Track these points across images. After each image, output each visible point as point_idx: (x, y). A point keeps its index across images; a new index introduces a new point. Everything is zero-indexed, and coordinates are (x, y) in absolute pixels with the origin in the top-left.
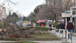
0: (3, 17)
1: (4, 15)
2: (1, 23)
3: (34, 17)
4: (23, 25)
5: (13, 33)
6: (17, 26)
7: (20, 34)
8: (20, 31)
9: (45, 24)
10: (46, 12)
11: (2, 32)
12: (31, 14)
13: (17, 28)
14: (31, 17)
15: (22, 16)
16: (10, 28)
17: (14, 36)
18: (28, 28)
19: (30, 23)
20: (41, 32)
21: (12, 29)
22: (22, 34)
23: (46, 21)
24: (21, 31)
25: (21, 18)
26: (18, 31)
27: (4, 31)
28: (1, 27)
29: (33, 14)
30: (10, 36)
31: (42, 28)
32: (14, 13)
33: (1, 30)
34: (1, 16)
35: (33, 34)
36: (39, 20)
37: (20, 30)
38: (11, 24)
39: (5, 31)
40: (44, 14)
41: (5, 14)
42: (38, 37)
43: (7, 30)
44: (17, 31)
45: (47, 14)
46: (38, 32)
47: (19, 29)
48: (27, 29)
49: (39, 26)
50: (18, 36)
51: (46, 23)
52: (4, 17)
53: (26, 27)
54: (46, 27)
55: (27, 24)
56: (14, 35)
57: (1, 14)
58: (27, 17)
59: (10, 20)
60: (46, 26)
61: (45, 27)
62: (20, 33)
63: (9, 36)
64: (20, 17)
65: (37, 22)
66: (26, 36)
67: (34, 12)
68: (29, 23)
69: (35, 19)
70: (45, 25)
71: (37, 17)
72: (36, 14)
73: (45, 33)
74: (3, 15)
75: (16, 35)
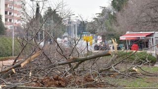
0: (16, 21)
1: (19, 16)
2: (11, 40)
3: (111, 24)
4: (77, 46)
5: (48, 72)
6: (59, 49)
7: (70, 75)
8: (70, 66)
9: (147, 43)
10: (151, 8)
11: (13, 70)
12: (102, 14)
13: (60, 57)
14: (102, 23)
15: (75, 21)
16: (40, 57)
17: (51, 80)
18: (95, 58)
19: (99, 42)
20: (134, 68)
21: (44, 59)
22: (74, 74)
23: (151, 35)
24: (74, 65)
25: (72, 25)
26: (63, 64)
27: (20, 66)
28: (12, 55)
29: (109, 12)
30: (38, 79)
31: (137, 58)
32: (50, 9)
33: (11, 62)
34: (10, 20)
35: (109, 75)
36: (128, 33)
37: (69, 64)
38: (42, 44)
39: (22, 65)
40: (142, 11)
41: (22, 15)
42: (124, 84)
43: (30, 62)
44: (59, 65)
45: (152, 12)
46: (123, 69)
47: (65, 61)
48: (90, 59)
49: (129, 51)
50: (64, 81)
51: (151, 41)
52: (19, 22)
53: (88, 55)
54: (151, 55)
55: (89, 43)
56: (51, 77)
57: (10, 14)
58: (91, 23)
59: (39, 33)
60: (148, 52)
61: (145, 53)
62: (70, 71)
63: (36, 82)
64: (70, 23)
65: (122, 38)
66: (86, 80)
67: (111, 8)
68: (96, 41)
69: (115, 28)
70: (147, 47)
71: (120, 22)
72: (119, 14)
73: (148, 71)
74: (15, 15)
75: (56, 79)
